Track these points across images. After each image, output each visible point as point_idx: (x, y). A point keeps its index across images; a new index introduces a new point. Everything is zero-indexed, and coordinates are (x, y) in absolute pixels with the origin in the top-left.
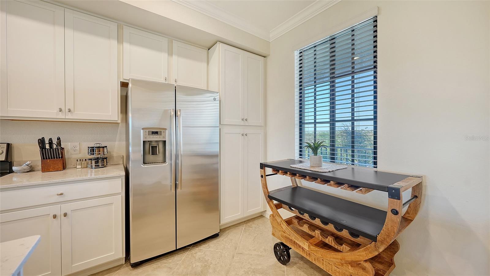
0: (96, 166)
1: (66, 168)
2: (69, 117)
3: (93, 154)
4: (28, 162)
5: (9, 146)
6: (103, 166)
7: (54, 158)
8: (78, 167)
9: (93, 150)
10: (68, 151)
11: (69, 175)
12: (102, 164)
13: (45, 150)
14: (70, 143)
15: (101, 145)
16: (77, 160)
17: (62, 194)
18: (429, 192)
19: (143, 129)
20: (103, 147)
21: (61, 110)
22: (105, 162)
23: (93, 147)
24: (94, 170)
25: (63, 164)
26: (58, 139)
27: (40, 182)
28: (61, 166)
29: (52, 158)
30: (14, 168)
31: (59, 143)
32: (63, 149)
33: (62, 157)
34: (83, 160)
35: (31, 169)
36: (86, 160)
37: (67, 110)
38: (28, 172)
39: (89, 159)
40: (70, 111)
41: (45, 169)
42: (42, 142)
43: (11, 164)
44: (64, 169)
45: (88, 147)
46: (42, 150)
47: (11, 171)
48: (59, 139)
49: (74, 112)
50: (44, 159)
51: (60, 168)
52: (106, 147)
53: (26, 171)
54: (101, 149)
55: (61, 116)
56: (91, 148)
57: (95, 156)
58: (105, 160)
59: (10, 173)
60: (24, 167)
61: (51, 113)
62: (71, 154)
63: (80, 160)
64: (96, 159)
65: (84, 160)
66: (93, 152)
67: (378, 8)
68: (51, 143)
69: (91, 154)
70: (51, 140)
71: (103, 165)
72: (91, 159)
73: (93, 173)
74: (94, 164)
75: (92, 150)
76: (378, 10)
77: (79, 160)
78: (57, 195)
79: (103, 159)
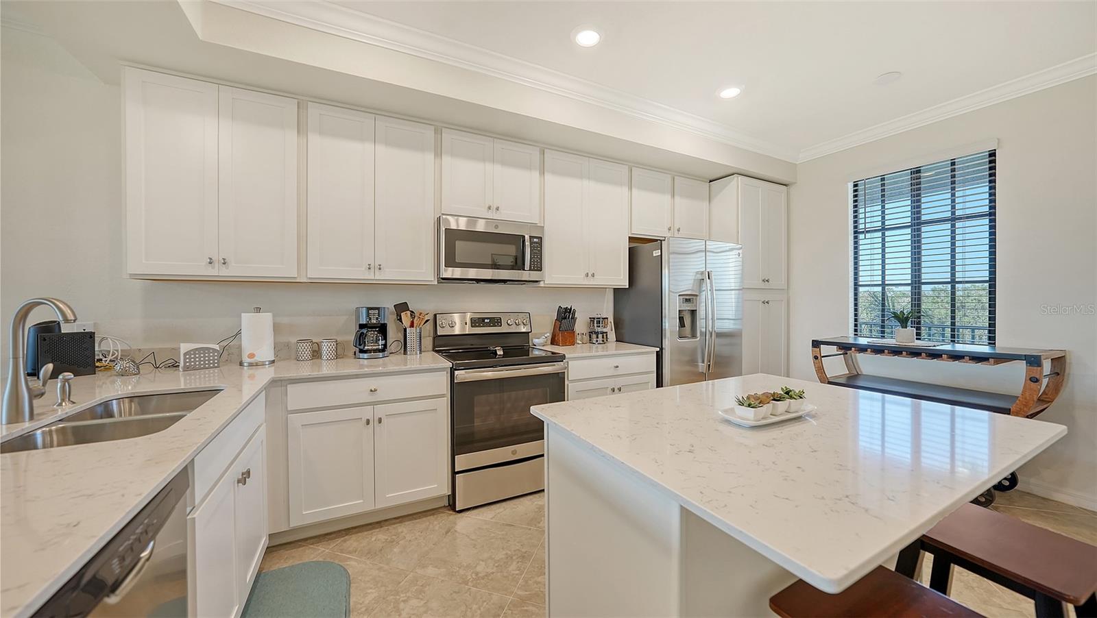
18: (1074, 369)
21: (587, 275)
67: (998, 139)
76: (998, 144)
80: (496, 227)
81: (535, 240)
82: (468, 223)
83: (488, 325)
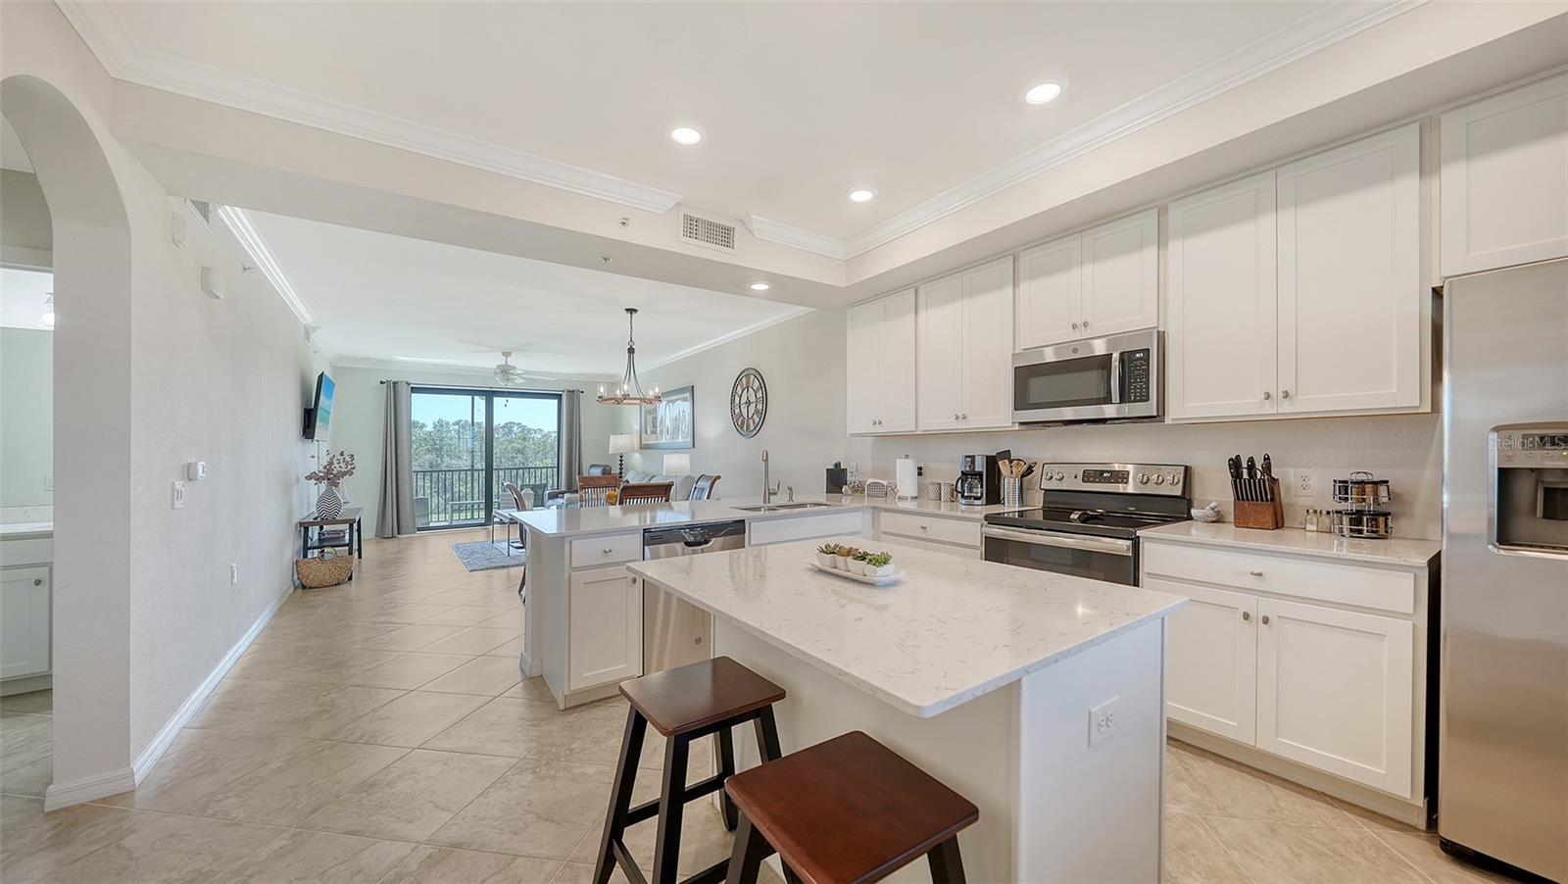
0: (1351, 530)
1: (1283, 527)
2: (1287, 408)
3: (1347, 499)
4: (1213, 504)
5: (1187, 471)
6: (1374, 535)
7: (1257, 500)
8: (1309, 527)
9: (1347, 488)
10: (1288, 489)
11: (1288, 540)
12: (1370, 528)
13: (1240, 482)
14: (1292, 470)
15: (1370, 477)
16: (1308, 511)
17: (1260, 575)
19: (1497, 429)
20: (1376, 483)
21: (1268, 396)
22: (1382, 526)
23: (1346, 482)
24: (1345, 541)
25: (1276, 515)
26: (1265, 459)
27: (1229, 542)
28: (1269, 518)
29: (1252, 499)
30: (1193, 512)
31: (1267, 468)
32: (1274, 481)
33: (1272, 499)
34: (1321, 512)
35: (1219, 519)
36: (1328, 513)
37: (1281, 395)
38: (1213, 522)
39: (1336, 512)
40: (1286, 395)
41: (1241, 521)
42: (1235, 464)
43: (1190, 505)
44: (1277, 528)
45: (1335, 481)
46: (1235, 481)
47: (1189, 518)
48: (1267, 459)
49: (1296, 395)
50: (1239, 499)
51: (1267, 522)
52: (1387, 482)
53: (1209, 519)
54: (1369, 488)
55: (1269, 410)
56: (1340, 482)
57: (1350, 506)
58: (1381, 520)
59: (1187, 519)
60: (1207, 511)
61: (1248, 404)
62: (1296, 495)
63: (1315, 512)
64: (1352, 514)
65: (1324, 512)
66: (1347, 493)
68: (1251, 467)
69: (1340, 498)
70: (1251, 460)
71: (1373, 532)
72: (1340, 512)
73: (1343, 547)
74: (1346, 526)
75: (1343, 488)
77: (1311, 511)
78: (1252, 574)
79: (1375, 516)
80: (1075, 351)
81: (1138, 355)
82: (1057, 352)
83: (1108, 481)
